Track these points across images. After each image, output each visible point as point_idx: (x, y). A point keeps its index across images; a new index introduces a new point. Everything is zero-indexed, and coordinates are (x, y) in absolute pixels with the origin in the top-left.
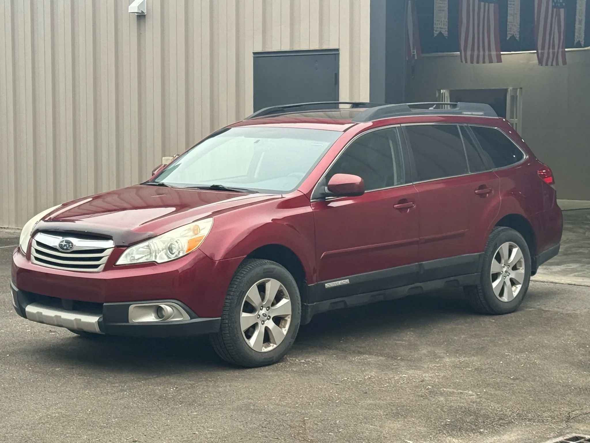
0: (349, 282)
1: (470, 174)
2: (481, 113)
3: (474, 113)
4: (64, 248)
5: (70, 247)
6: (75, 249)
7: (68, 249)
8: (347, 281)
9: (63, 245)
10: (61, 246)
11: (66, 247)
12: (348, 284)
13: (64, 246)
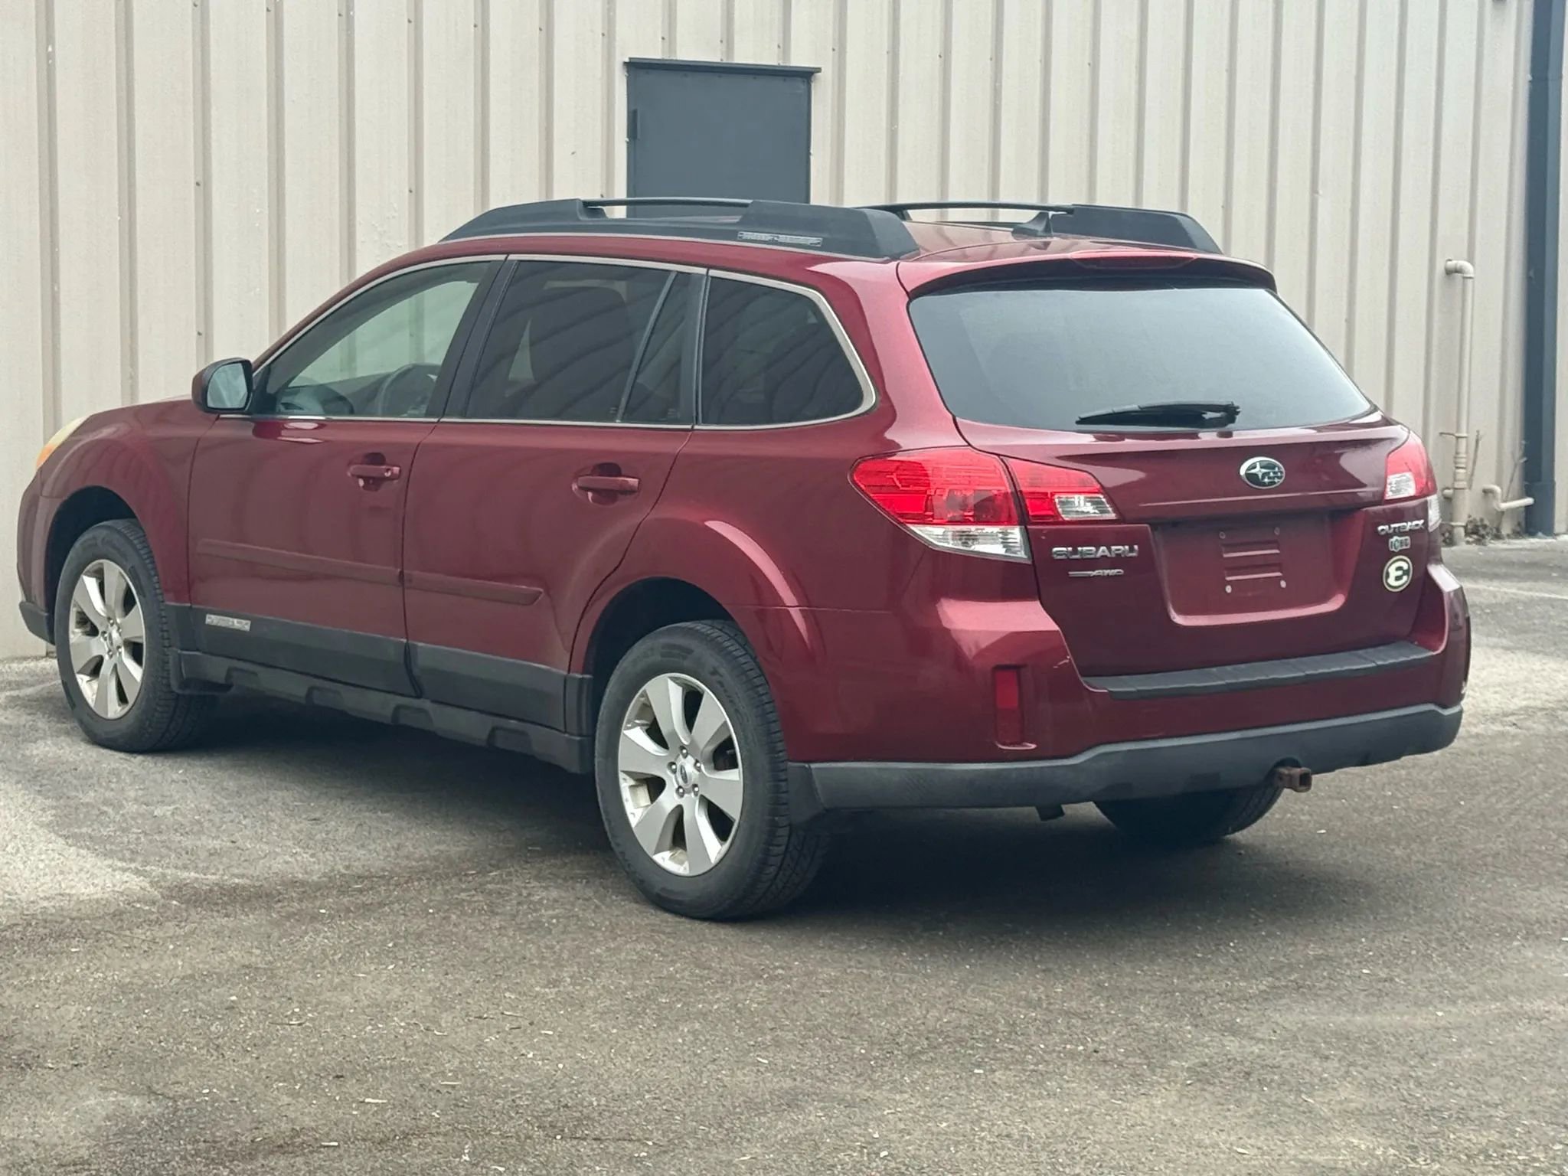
0: (247, 628)
1: (618, 424)
2: (813, 240)
3: (782, 238)
8: (243, 625)
12: (245, 632)
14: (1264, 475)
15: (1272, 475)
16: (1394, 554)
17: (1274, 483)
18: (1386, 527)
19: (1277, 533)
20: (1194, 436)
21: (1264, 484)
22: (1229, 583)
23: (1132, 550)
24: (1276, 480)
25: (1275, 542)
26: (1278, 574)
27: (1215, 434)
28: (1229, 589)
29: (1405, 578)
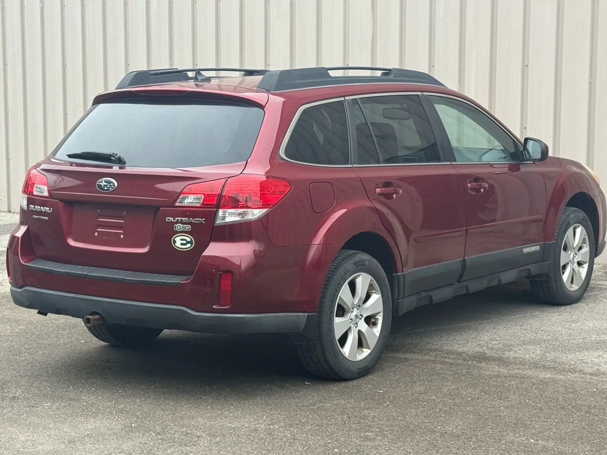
14: (105, 186)
15: (109, 186)
16: (177, 232)
17: (109, 190)
18: (171, 219)
19: (124, 214)
20: (111, 167)
21: (104, 190)
22: (98, 232)
23: (50, 210)
24: (111, 189)
25: (123, 217)
26: (122, 232)
27: (118, 167)
28: (96, 234)
29: (189, 245)
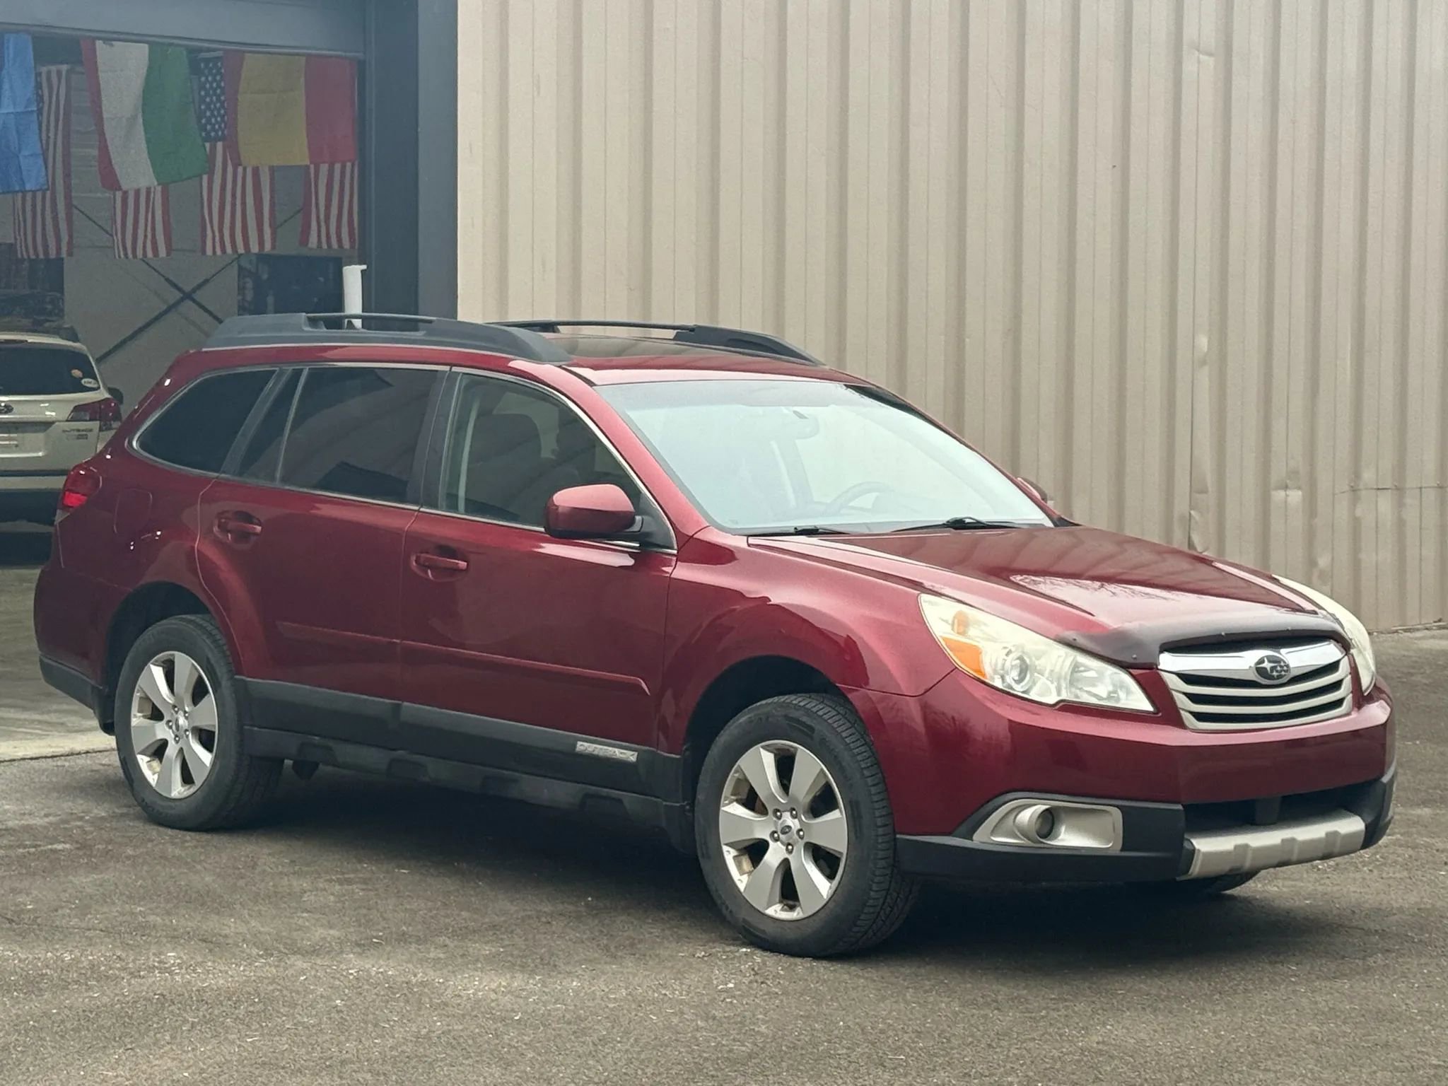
4: (1273, 676)
5: (1284, 671)
6: (1294, 673)
7: (1280, 677)
9: (1269, 669)
10: (1261, 671)
11: (1277, 671)
13: (1272, 671)
